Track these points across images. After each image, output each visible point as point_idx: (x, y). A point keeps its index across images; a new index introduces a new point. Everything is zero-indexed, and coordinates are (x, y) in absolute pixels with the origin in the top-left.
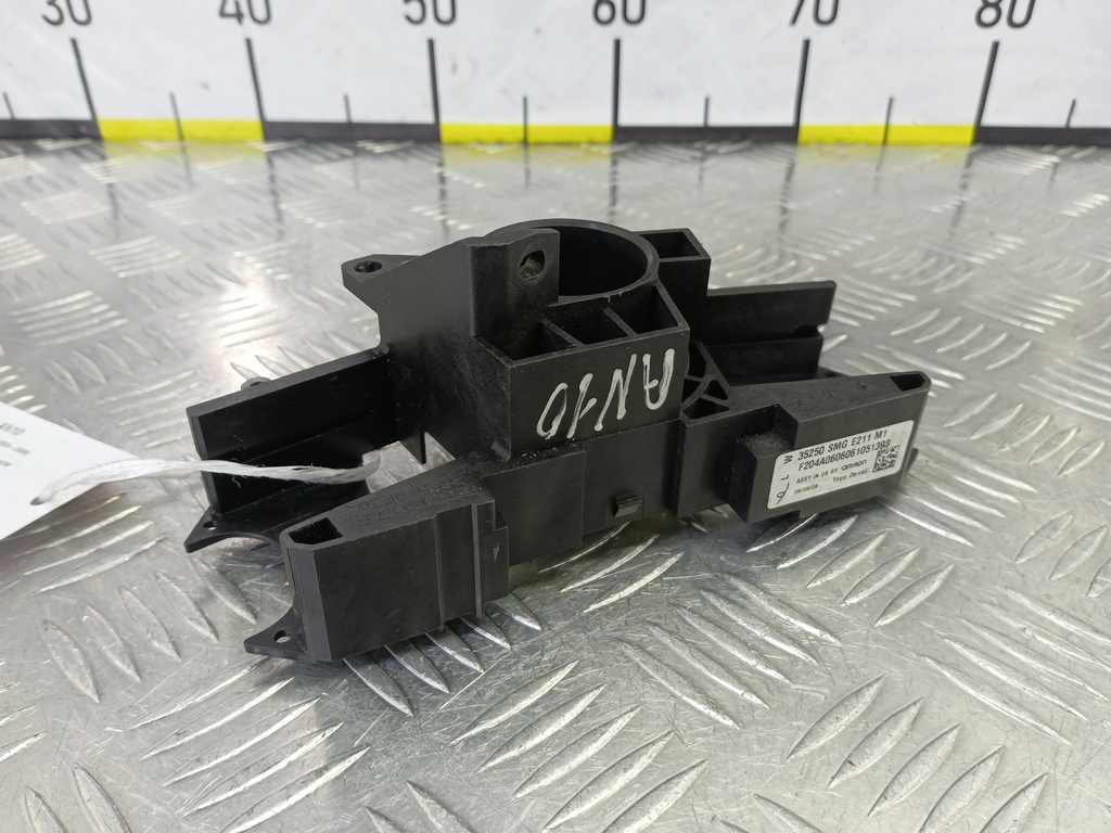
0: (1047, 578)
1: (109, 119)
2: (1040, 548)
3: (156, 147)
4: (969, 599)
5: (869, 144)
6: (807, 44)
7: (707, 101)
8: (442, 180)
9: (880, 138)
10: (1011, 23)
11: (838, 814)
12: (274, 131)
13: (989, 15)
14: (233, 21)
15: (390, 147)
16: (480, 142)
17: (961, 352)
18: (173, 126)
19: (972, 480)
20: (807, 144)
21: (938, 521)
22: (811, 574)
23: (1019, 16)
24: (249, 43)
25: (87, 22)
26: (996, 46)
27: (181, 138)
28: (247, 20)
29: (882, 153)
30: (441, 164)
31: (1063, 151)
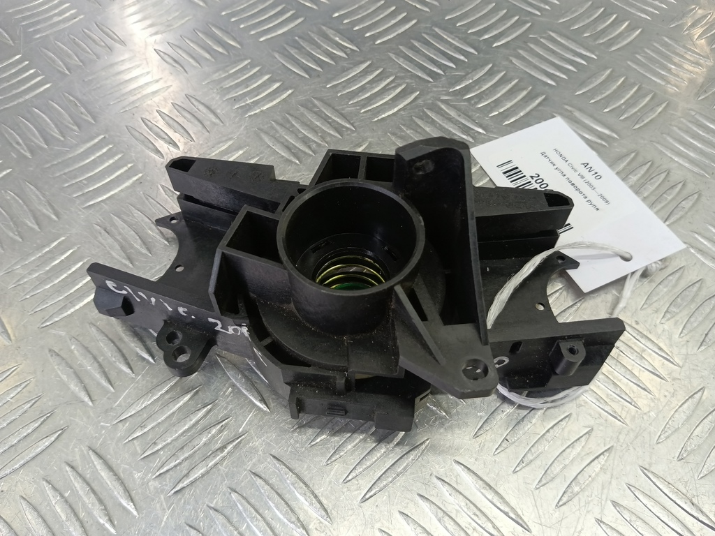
11: (497, 472)
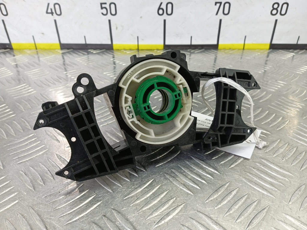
0: (298, 210)
1: (14, 42)
2: (296, 198)
3: (29, 52)
4: (274, 219)
5: (239, 49)
6: (221, 20)
7: (191, 37)
8: (114, 63)
9: (242, 48)
10: (281, 14)
12: (64, 47)
13: (274, 12)
14: (51, 15)
15: (98, 51)
16: (125, 50)
17: (269, 124)
18: (34, 45)
19: (274, 173)
20: (221, 49)
21: (264, 189)
22: (225, 211)
23: (283, 12)
24: (55, 21)
25: (7, 15)
26: (276, 21)
27: (36, 49)
28: (55, 14)
29: (243, 52)
30: (114, 57)
31: (296, 51)
